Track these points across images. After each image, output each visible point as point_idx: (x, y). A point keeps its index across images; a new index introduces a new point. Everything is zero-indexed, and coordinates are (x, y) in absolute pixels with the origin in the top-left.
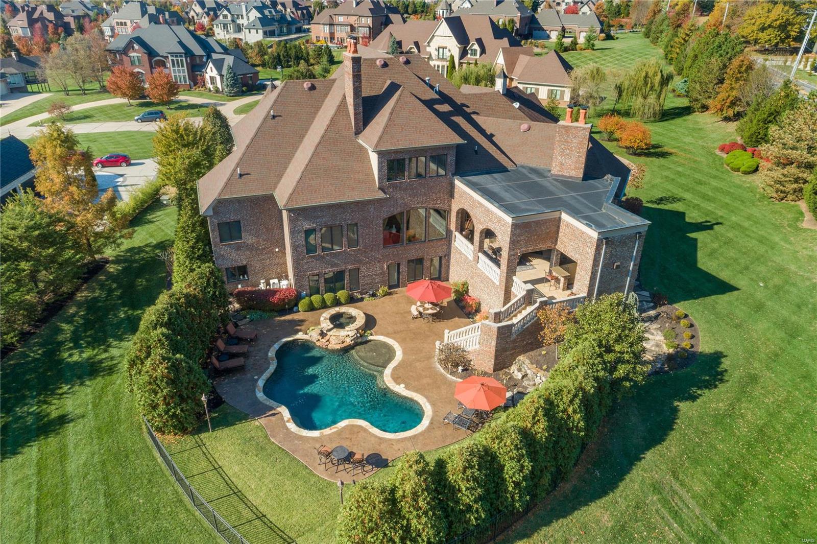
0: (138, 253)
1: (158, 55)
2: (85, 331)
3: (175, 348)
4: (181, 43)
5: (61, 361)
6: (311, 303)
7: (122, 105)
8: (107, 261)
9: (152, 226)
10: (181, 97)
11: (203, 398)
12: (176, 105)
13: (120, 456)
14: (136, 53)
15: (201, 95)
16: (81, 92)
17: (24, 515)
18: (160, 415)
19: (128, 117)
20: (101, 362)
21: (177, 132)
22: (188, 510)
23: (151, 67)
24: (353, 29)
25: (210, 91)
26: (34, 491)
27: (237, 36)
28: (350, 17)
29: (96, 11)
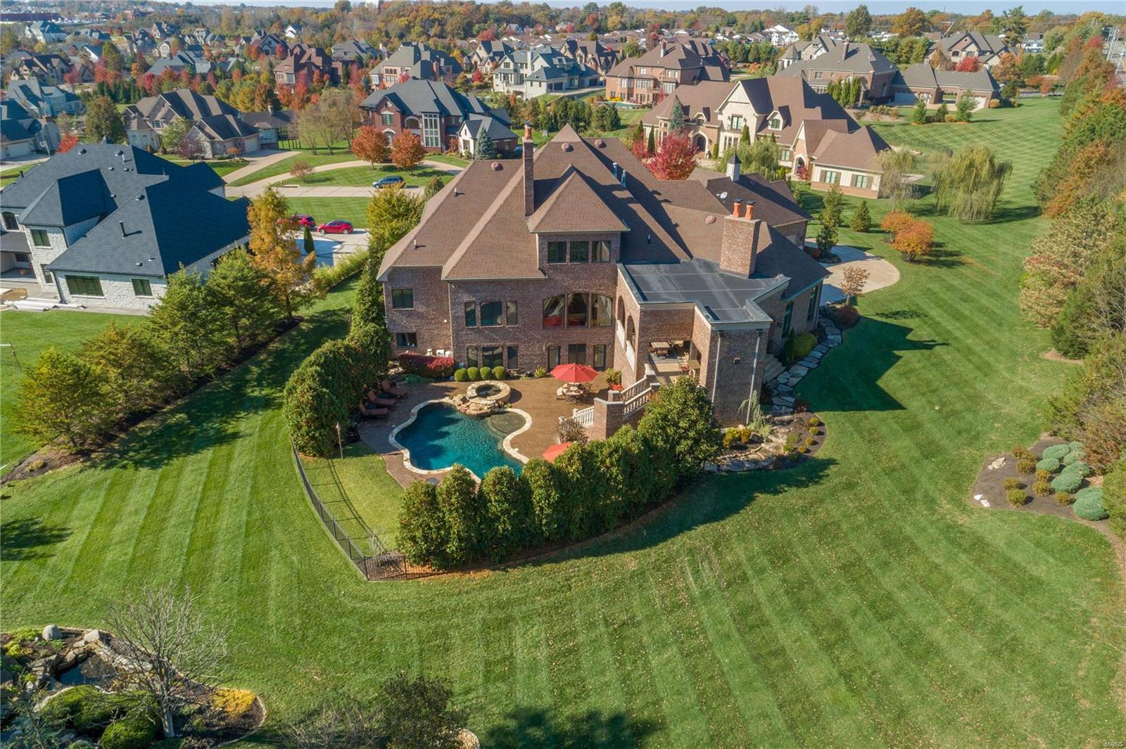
0: (331, 316)
1: (411, 114)
2: (269, 374)
3: (324, 383)
4: (437, 102)
5: (244, 395)
6: (466, 373)
7: (365, 168)
8: (301, 319)
9: (351, 292)
10: (426, 162)
11: (337, 427)
12: (421, 172)
13: (270, 465)
14: (389, 111)
15: (450, 161)
16: (328, 151)
17: (194, 490)
18: (302, 435)
19: (366, 182)
20: (275, 399)
21: (389, 202)
22: (307, 505)
23: (403, 126)
24: (657, 83)
25: (462, 156)
26: (203, 478)
27: (518, 88)
28: (654, 69)
29: (369, 53)
